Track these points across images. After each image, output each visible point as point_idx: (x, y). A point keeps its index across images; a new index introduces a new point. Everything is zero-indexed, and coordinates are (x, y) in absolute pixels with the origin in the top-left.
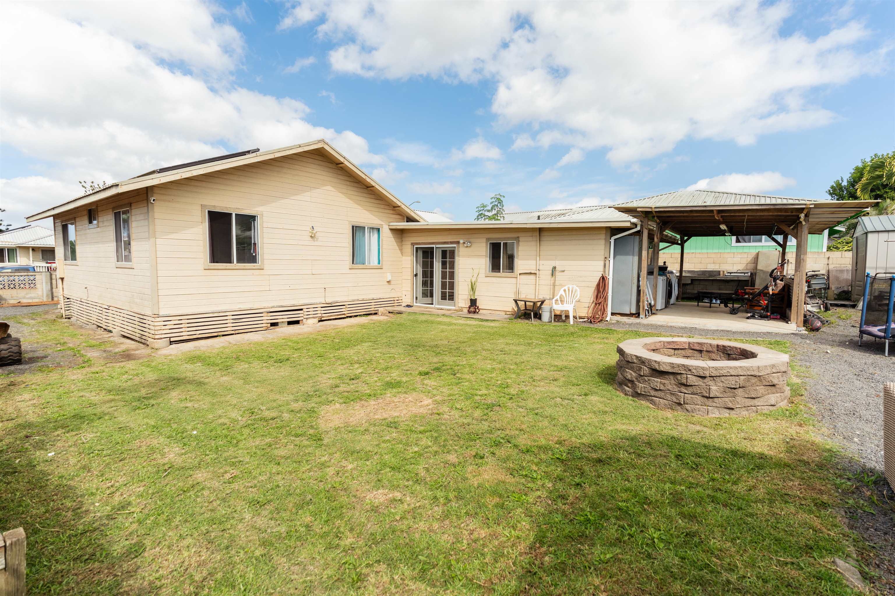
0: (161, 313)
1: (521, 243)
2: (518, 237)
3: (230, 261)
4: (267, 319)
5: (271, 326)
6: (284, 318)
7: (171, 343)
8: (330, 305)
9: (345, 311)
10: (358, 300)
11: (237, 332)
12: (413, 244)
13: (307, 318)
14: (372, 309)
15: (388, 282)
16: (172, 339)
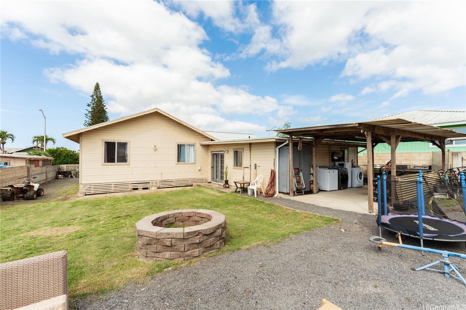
0: (82, 183)
1: (244, 151)
2: (243, 148)
3: (114, 162)
4: (131, 187)
5: (133, 190)
6: (141, 186)
7: (86, 195)
8: (165, 181)
9: (174, 184)
10: (181, 179)
11: (116, 192)
12: (212, 152)
13: (152, 187)
14: (190, 184)
15: (199, 170)
16: (86, 194)
